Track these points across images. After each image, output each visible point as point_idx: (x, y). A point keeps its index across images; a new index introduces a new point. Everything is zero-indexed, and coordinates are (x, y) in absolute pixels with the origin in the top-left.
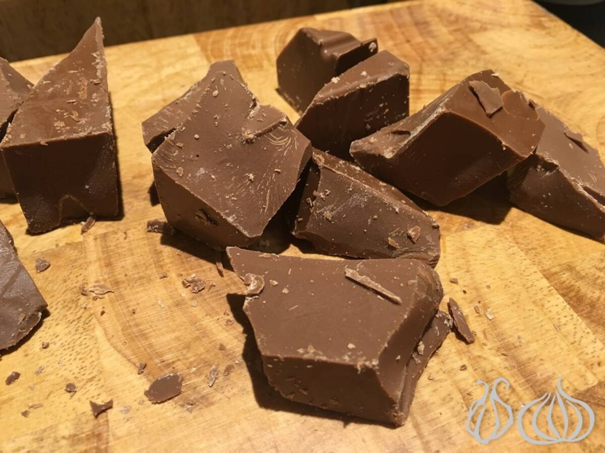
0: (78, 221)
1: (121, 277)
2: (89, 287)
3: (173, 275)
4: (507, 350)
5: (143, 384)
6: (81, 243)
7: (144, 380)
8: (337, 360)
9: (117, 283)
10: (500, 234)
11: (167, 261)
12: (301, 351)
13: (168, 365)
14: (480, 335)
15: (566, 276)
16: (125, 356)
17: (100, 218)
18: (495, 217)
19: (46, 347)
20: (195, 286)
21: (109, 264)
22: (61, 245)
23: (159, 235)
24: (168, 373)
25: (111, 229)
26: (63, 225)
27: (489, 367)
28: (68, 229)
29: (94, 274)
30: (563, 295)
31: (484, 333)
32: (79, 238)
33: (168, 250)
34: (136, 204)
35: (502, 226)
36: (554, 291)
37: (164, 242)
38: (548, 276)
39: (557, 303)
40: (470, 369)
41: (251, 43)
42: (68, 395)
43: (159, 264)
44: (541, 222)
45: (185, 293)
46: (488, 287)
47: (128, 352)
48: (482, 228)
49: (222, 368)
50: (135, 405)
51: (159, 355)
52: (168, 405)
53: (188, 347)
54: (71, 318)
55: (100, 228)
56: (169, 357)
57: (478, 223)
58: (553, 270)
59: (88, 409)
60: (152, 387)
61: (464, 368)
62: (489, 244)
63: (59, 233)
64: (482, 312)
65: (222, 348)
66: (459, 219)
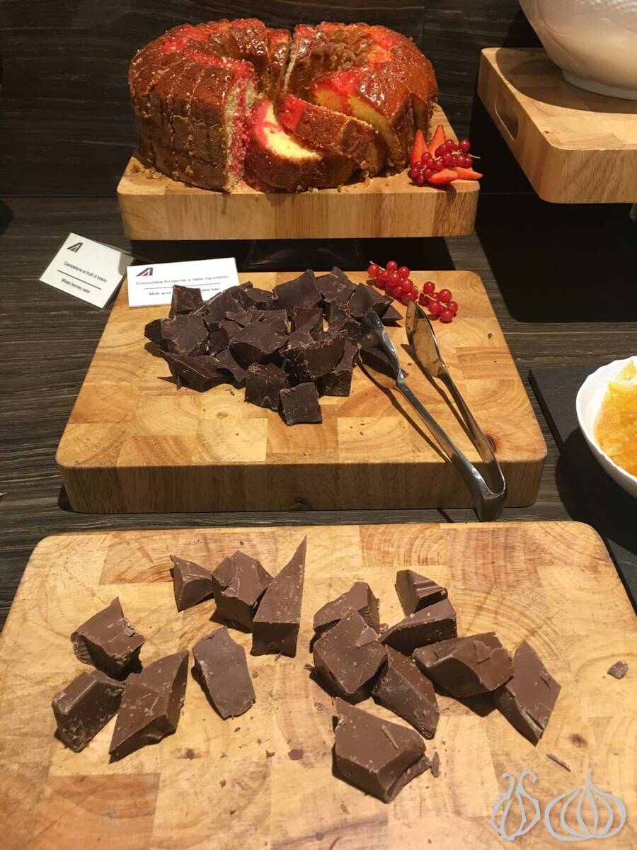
0: (274, 653)
1: (288, 692)
2: (274, 693)
3: (311, 698)
4: (451, 786)
5: (288, 749)
6: (274, 666)
7: (288, 747)
8: (363, 765)
9: (286, 694)
10: (481, 723)
11: (310, 689)
12: (351, 757)
13: (299, 744)
14: (443, 774)
15: (502, 758)
16: (283, 733)
17: (284, 654)
18: (483, 712)
19: (252, 718)
20: (320, 706)
21: (284, 683)
22: (265, 665)
23: (310, 672)
24: (299, 747)
25: (288, 662)
26: (267, 654)
27: (439, 791)
28: (269, 656)
29: (276, 687)
30: (495, 767)
31: (445, 774)
32: (273, 663)
33: (312, 683)
34: (303, 649)
35: (485, 719)
36: (492, 764)
37: (311, 677)
38: (494, 754)
39: (490, 771)
40: (430, 789)
41: (392, 541)
42: (258, 744)
43: (306, 690)
44: (507, 722)
45: (314, 709)
46: (459, 751)
47: (284, 732)
48: (473, 717)
49: (322, 753)
50: (283, 758)
51: (297, 737)
52: (296, 762)
53: (310, 737)
54: (264, 707)
55: (284, 659)
56: (301, 740)
57: (472, 713)
58: (498, 753)
59: (265, 753)
60: (291, 752)
61: (427, 788)
62: (472, 727)
63: (265, 657)
64: (450, 763)
65: (324, 743)
66: (463, 707)
